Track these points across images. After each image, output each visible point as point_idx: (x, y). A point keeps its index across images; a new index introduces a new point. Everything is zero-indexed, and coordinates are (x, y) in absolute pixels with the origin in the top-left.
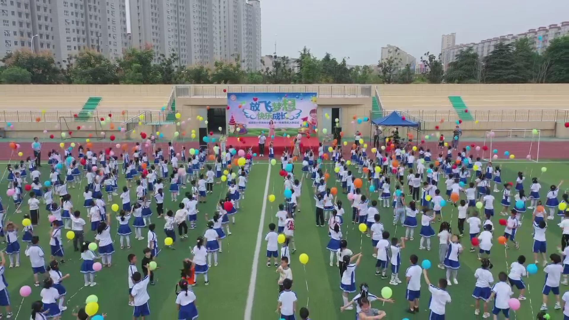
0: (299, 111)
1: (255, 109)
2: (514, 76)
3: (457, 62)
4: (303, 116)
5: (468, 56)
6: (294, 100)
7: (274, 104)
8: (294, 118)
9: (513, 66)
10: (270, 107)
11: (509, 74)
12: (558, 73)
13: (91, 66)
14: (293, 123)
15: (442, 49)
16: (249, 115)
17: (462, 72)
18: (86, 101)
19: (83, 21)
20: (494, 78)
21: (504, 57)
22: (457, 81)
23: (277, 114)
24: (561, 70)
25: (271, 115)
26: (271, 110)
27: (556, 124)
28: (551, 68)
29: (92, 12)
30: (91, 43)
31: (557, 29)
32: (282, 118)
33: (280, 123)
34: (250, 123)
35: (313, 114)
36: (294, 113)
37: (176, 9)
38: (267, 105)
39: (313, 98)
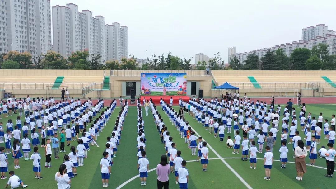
0: (178, 82)
1: (155, 81)
2: (277, 67)
3: (248, 60)
4: (180, 85)
5: (254, 57)
6: (175, 77)
7: (165, 79)
8: (175, 86)
9: (276, 62)
10: (163, 80)
11: (274, 66)
12: (298, 66)
13: (54, 60)
14: (174, 88)
15: (229, 56)
16: (152, 85)
17: (251, 65)
18: (56, 79)
19: (26, 36)
20: (267, 68)
21: (271, 58)
22: (250, 69)
23: (166, 84)
24: (299, 65)
25: (163, 84)
26: (163, 83)
27: (301, 89)
28: (294, 63)
29: (32, 31)
30: (30, 49)
31: (297, 44)
32: (169, 86)
33: (168, 88)
34: (152, 89)
35: (185, 84)
36: (175, 84)
37: (80, 30)
38: (161, 80)
39: (185, 76)
